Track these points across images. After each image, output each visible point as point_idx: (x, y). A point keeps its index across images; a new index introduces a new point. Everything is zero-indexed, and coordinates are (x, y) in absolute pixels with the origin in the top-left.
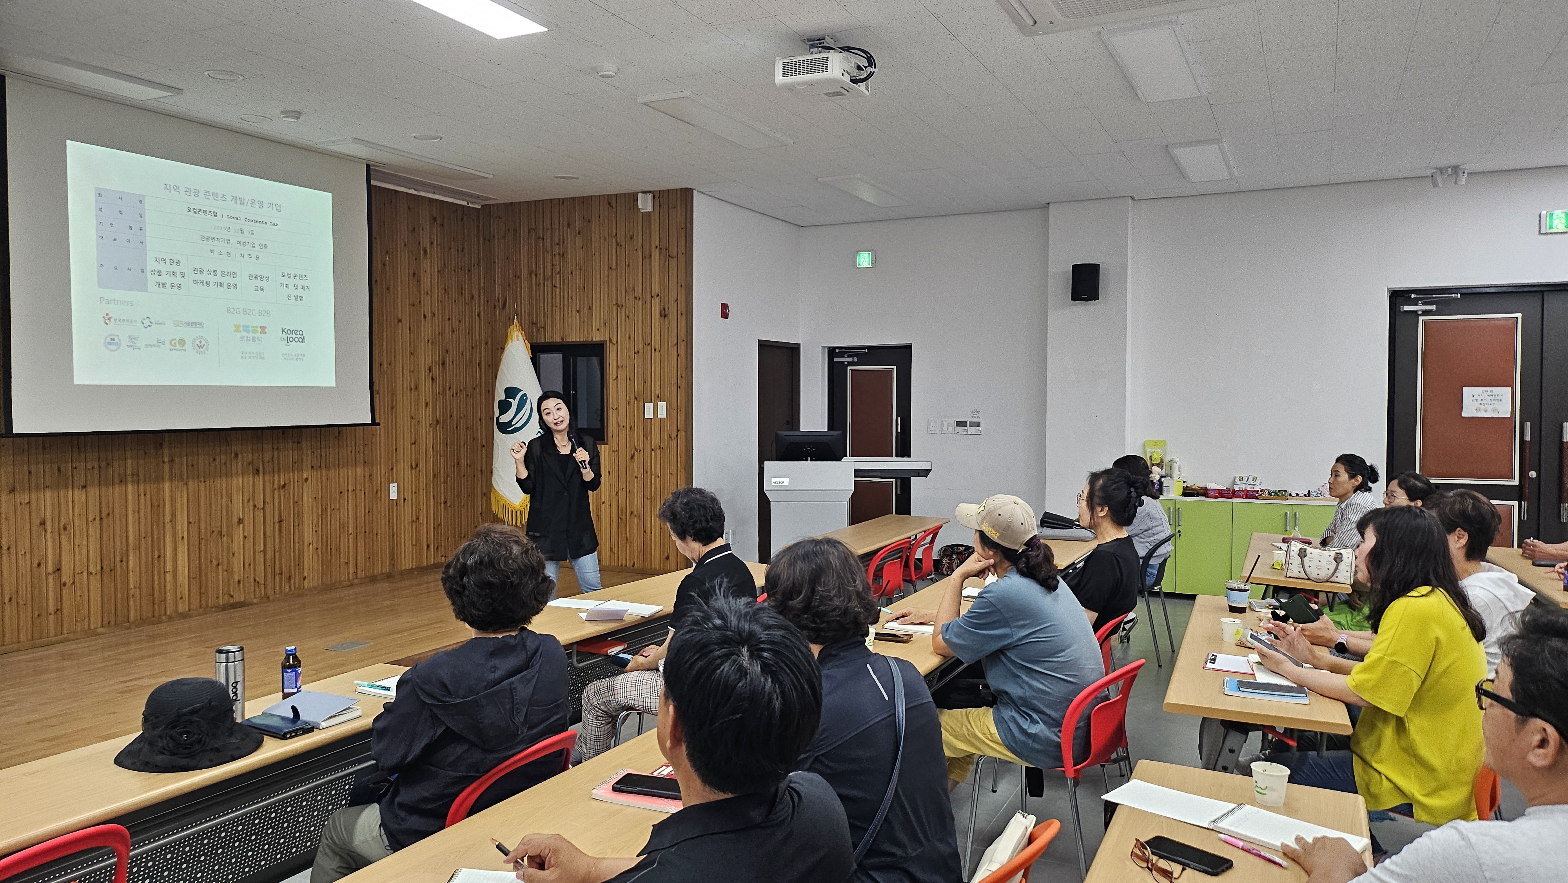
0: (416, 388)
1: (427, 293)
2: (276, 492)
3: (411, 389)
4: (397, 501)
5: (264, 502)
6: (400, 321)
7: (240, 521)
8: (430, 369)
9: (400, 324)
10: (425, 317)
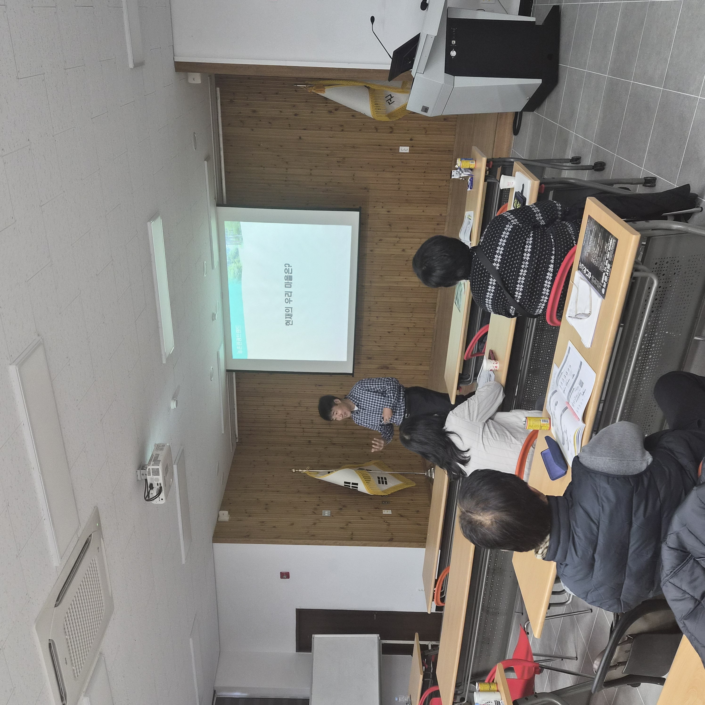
0: (342, 126)
1: (281, 112)
2: (393, 230)
3: (343, 130)
4: (411, 147)
5: (396, 237)
6: (300, 138)
7: (404, 250)
8: (330, 112)
9: (302, 137)
10: (296, 115)
